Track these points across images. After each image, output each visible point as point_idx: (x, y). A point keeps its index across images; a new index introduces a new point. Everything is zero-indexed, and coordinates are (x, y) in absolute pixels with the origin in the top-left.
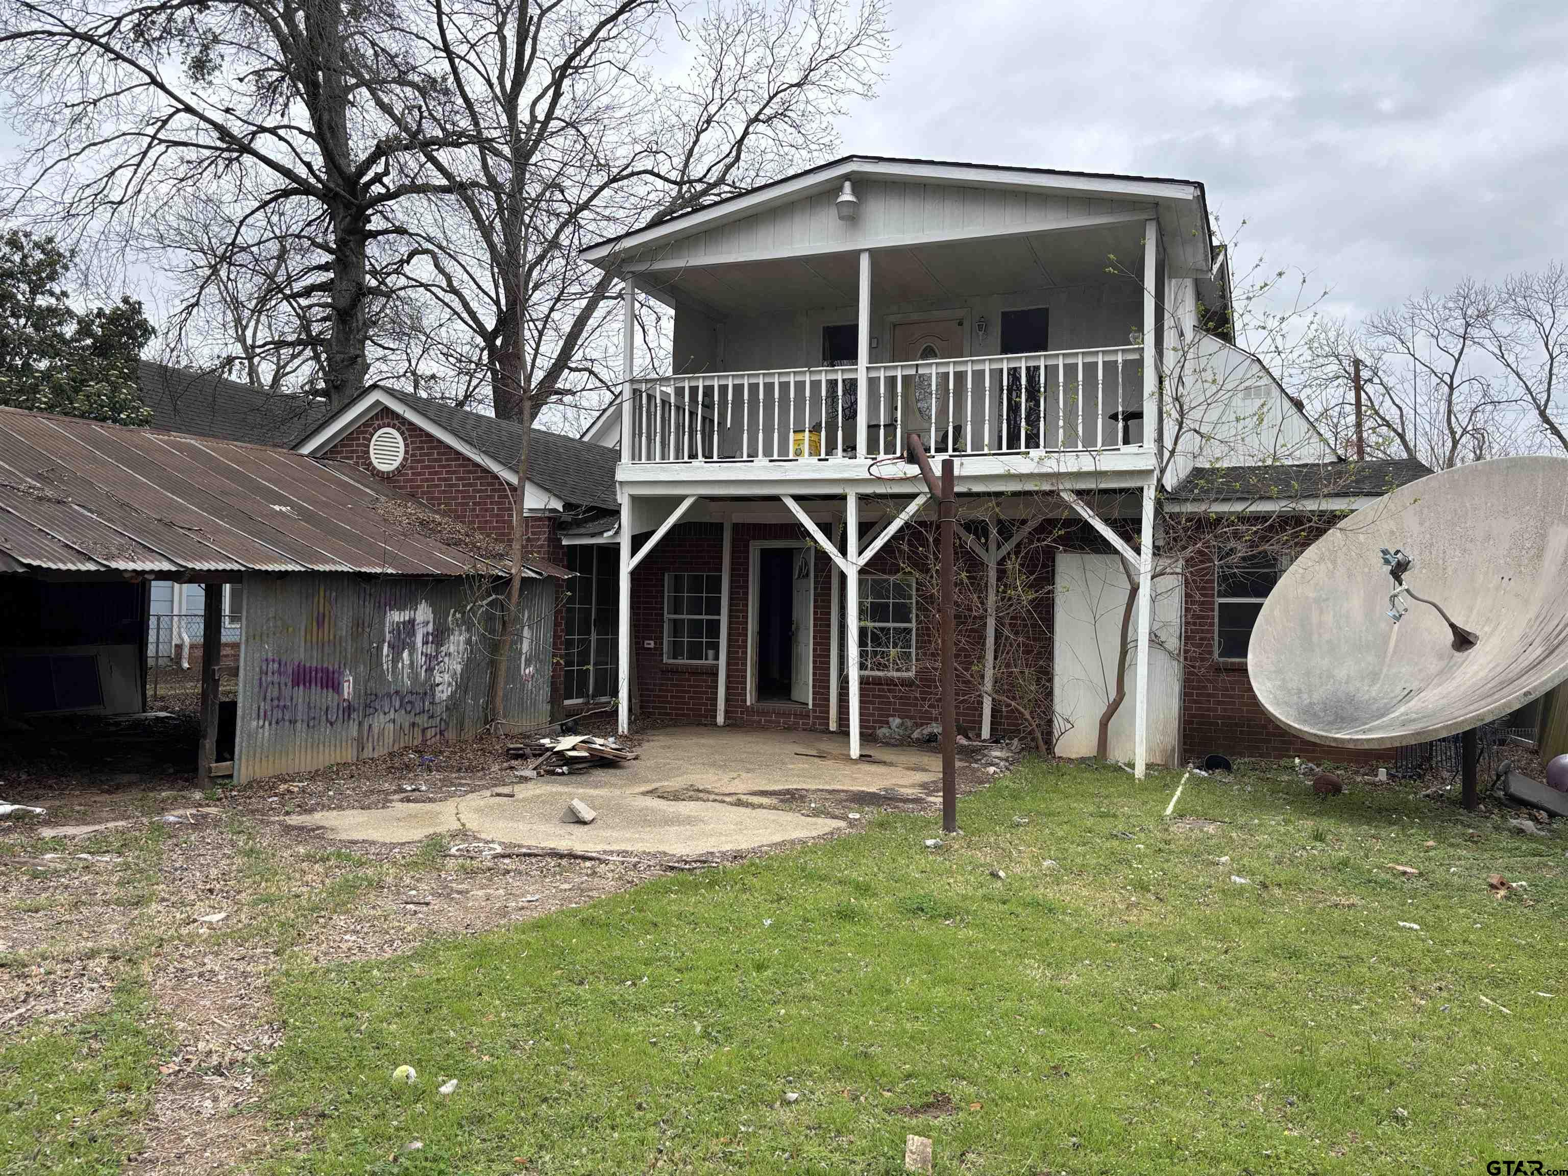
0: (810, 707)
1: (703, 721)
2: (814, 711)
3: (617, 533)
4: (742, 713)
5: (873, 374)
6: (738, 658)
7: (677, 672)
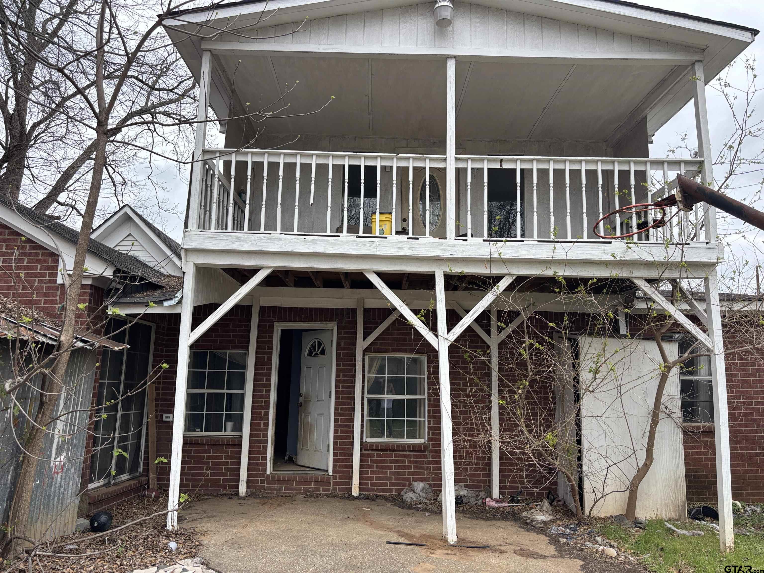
0: (331, 474)
1: (222, 491)
2: (335, 477)
3: (179, 302)
4: (262, 482)
5: (461, 165)
6: (260, 430)
7: (196, 444)
